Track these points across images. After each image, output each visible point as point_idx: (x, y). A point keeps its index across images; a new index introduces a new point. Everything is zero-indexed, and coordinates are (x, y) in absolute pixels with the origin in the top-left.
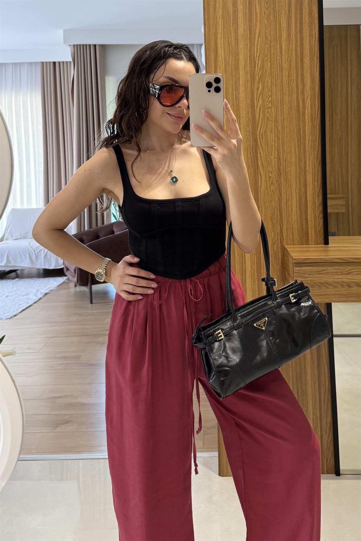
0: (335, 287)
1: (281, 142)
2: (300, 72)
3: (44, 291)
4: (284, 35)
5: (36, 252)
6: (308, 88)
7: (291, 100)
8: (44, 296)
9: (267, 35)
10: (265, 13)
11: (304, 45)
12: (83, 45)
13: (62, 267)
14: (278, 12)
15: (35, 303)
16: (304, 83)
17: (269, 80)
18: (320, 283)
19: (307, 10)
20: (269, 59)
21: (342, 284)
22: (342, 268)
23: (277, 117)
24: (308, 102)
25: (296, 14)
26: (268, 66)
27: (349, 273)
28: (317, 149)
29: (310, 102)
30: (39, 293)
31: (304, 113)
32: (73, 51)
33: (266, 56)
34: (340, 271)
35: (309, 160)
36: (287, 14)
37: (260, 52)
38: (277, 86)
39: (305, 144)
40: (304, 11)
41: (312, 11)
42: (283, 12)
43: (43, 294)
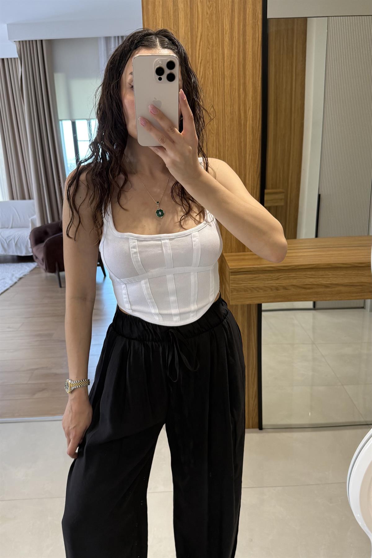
0: (265, 291)
1: (222, 155)
2: (242, 81)
3: (19, 275)
4: (227, 39)
5: (8, 242)
6: (250, 98)
7: (233, 112)
8: (19, 280)
9: (209, 39)
10: (207, 13)
11: (247, 50)
12: (29, 41)
13: (31, 254)
14: (221, 12)
15: (11, 287)
16: (246, 92)
17: (211, 90)
18: (253, 288)
19: (251, 10)
20: (211, 65)
21: (271, 288)
22: (272, 275)
23: (218, 130)
24: (250, 113)
25: (239, 13)
26: (210, 74)
27: (278, 279)
28: (257, 163)
29: (251, 113)
30: (14, 278)
31: (245, 125)
32: (18, 48)
33: (208, 62)
34: (270, 277)
35: (249, 174)
36: (230, 14)
37: (202, 57)
38: (219, 96)
39: (245, 157)
40: (247, 11)
41: (256, 10)
42: (226, 12)
43: (18, 279)
